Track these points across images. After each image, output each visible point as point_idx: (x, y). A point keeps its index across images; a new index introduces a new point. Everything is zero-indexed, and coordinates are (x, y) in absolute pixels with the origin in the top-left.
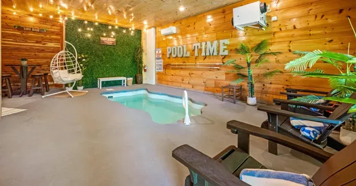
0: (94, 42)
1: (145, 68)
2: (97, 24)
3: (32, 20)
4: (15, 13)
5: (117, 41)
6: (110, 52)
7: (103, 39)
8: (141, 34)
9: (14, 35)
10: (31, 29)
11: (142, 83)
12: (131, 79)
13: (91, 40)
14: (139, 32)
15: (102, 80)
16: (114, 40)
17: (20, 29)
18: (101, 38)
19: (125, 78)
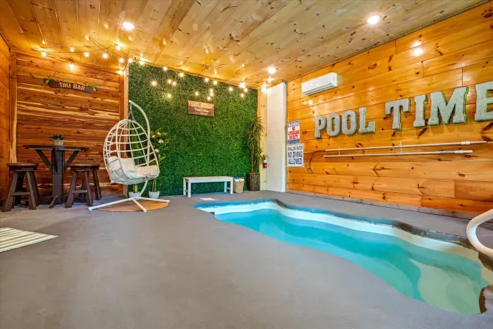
0: (177, 109)
1: (265, 161)
2: (182, 75)
3: (72, 68)
4: (44, 55)
5: (216, 110)
6: (204, 128)
7: (192, 104)
8: (256, 96)
9: (45, 96)
10: (72, 84)
11: (259, 190)
12: (242, 180)
13: (172, 105)
14: (254, 93)
15: (192, 180)
16: (211, 106)
17: (53, 84)
18: (189, 102)
19: (230, 179)
